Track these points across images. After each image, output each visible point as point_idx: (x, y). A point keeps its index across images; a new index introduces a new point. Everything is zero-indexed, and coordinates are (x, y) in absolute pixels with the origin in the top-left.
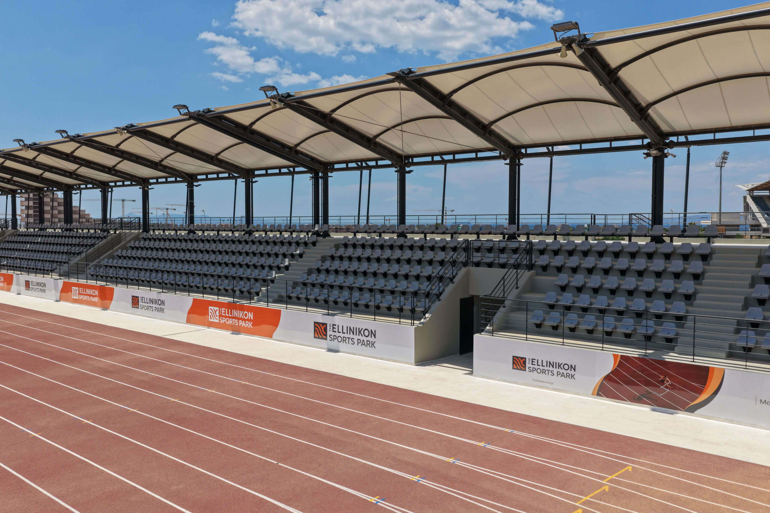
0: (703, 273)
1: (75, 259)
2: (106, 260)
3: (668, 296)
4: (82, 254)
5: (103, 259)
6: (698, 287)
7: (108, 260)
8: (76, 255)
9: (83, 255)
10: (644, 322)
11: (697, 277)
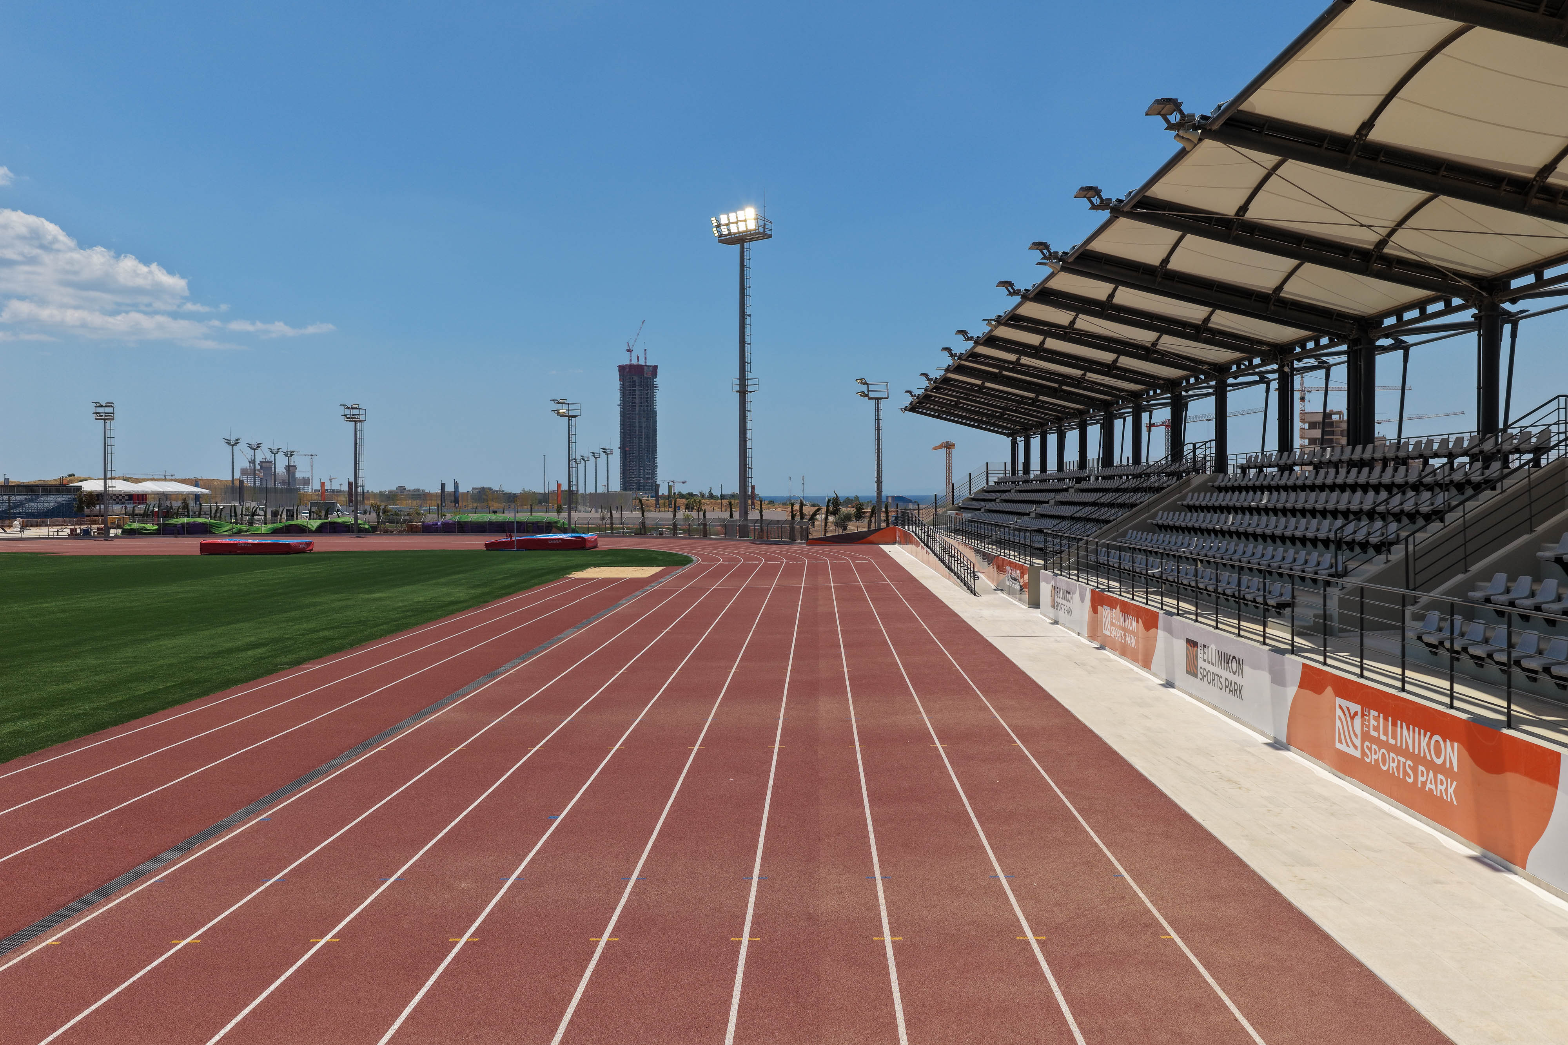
1: (1365, 567)
2: (1501, 578)
4: (1393, 548)
5: (1487, 575)
7: (1512, 578)
8: (1371, 551)
9: (1397, 553)
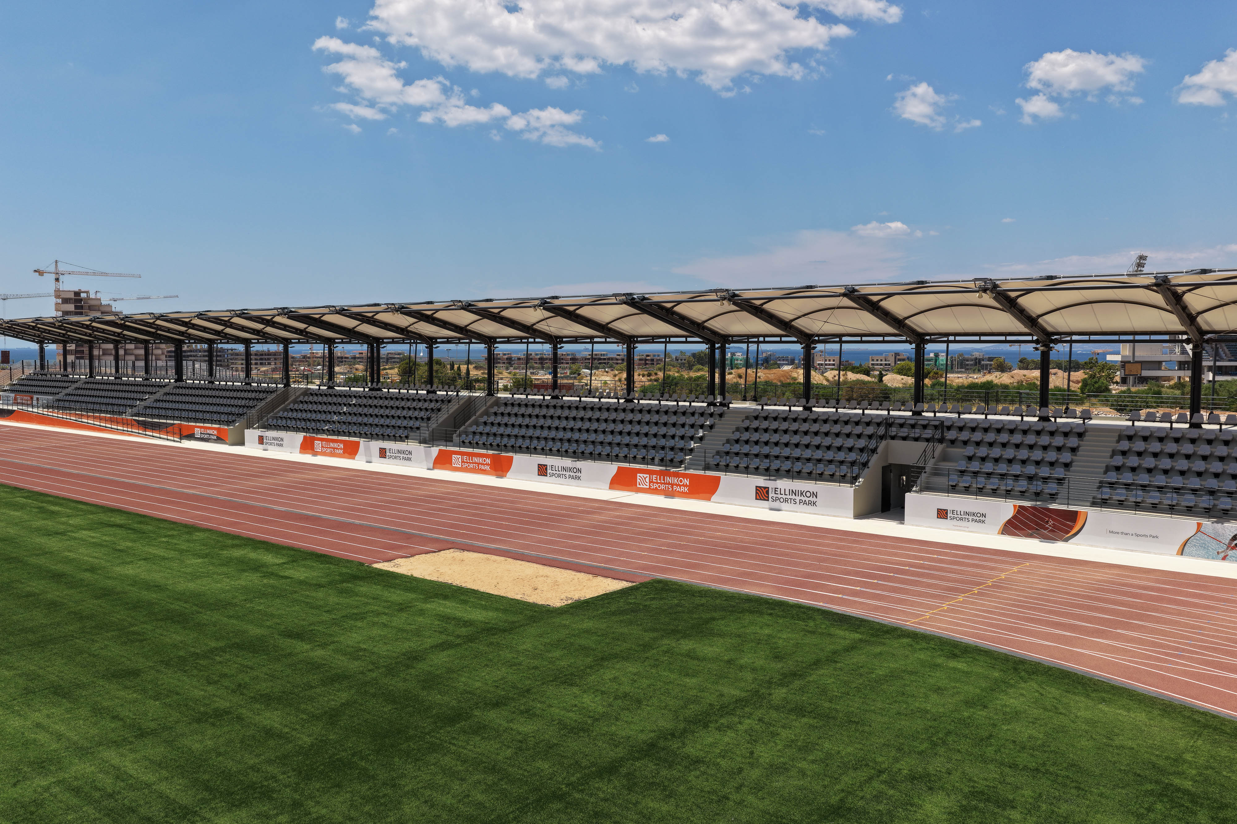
0: (1078, 447)
3: (1052, 464)
6: (1074, 458)
10: (1035, 483)
11: (1074, 450)
